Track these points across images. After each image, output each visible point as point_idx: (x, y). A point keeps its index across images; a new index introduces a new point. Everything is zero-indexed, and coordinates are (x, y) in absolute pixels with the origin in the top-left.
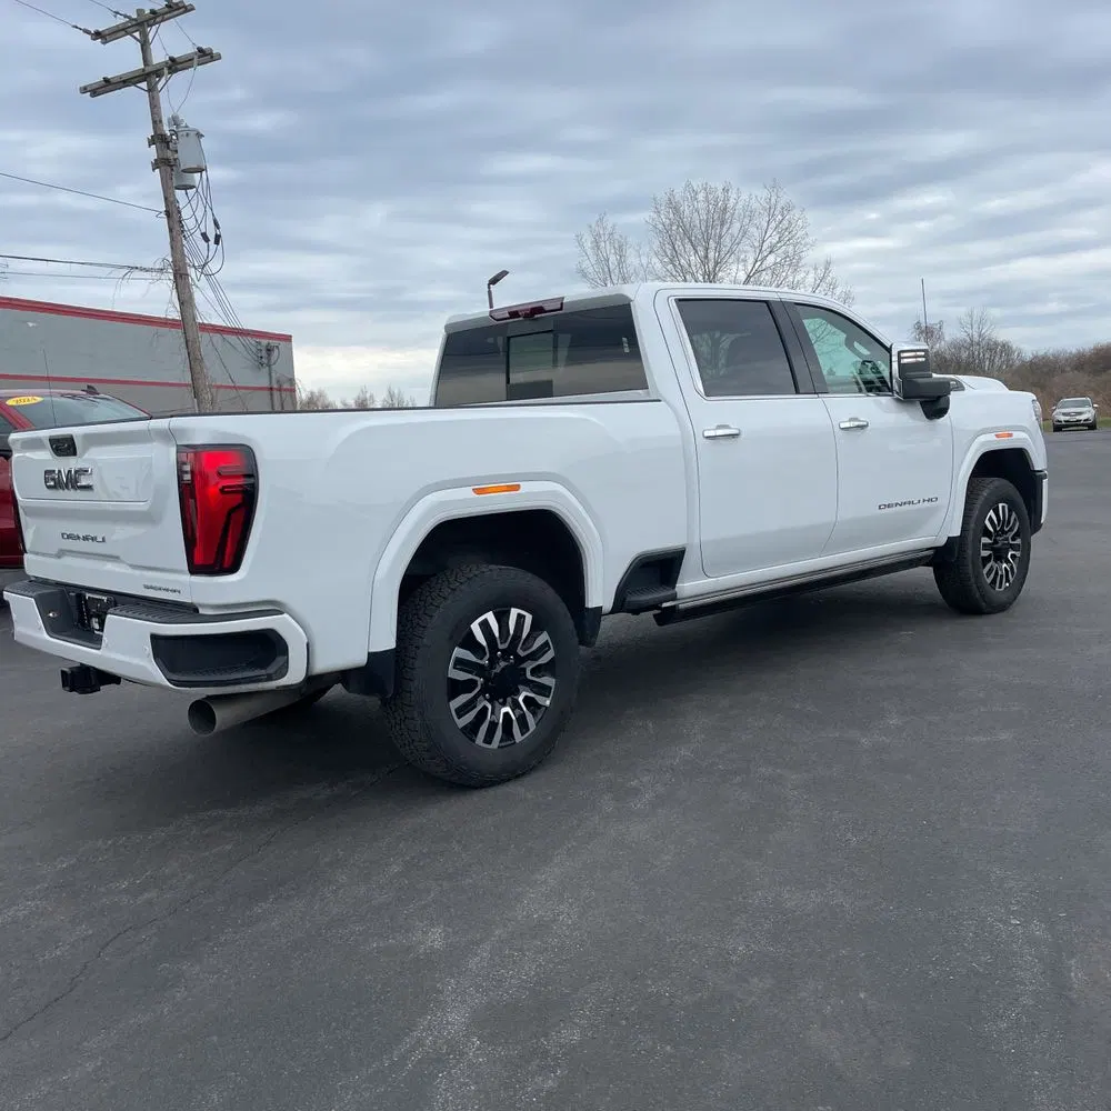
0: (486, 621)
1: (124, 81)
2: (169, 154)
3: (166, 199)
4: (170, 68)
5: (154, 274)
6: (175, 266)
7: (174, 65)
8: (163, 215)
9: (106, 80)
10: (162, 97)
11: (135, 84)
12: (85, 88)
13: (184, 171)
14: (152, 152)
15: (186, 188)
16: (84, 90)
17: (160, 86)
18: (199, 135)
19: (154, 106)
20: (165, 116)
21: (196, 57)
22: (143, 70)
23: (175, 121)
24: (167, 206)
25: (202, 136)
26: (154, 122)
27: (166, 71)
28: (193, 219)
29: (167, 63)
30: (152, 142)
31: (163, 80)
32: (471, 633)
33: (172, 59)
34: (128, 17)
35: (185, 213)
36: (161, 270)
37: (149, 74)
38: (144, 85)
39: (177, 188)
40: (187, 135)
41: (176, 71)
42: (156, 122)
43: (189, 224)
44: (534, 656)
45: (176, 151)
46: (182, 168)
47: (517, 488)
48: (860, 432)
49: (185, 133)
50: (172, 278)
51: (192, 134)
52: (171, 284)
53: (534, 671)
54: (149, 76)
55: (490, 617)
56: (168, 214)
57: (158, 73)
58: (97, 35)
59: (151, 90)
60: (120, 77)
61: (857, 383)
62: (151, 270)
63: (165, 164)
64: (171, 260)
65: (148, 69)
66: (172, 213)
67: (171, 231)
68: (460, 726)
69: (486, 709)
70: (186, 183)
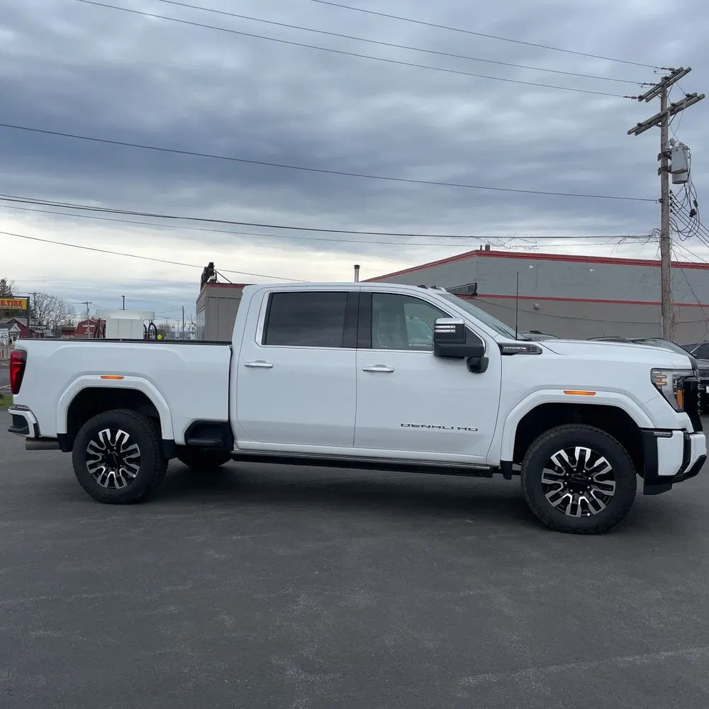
0: (105, 432)
1: (650, 123)
2: (667, 163)
4: (671, 111)
6: (663, 232)
7: (674, 109)
8: (659, 202)
9: (640, 125)
11: (656, 124)
12: (630, 131)
14: (659, 164)
21: (686, 101)
22: (660, 114)
23: (672, 142)
24: (662, 196)
25: (688, 149)
26: (662, 145)
27: (670, 113)
29: (671, 107)
30: (660, 157)
31: (670, 119)
32: (98, 436)
33: (673, 105)
34: (654, 85)
37: (663, 116)
38: (660, 124)
39: (674, 184)
40: (677, 150)
41: (677, 111)
44: (128, 453)
46: (673, 171)
47: (122, 378)
48: (385, 375)
49: (675, 150)
50: (659, 240)
51: (681, 149)
52: (658, 244)
53: (128, 460)
54: (662, 118)
55: (108, 431)
56: (661, 201)
57: (666, 115)
58: (641, 98)
59: (664, 126)
60: (647, 121)
62: (641, 237)
63: (664, 170)
64: (660, 229)
65: (664, 112)
66: (666, 200)
67: (662, 211)
68: (90, 473)
69: (102, 469)
70: (681, 180)
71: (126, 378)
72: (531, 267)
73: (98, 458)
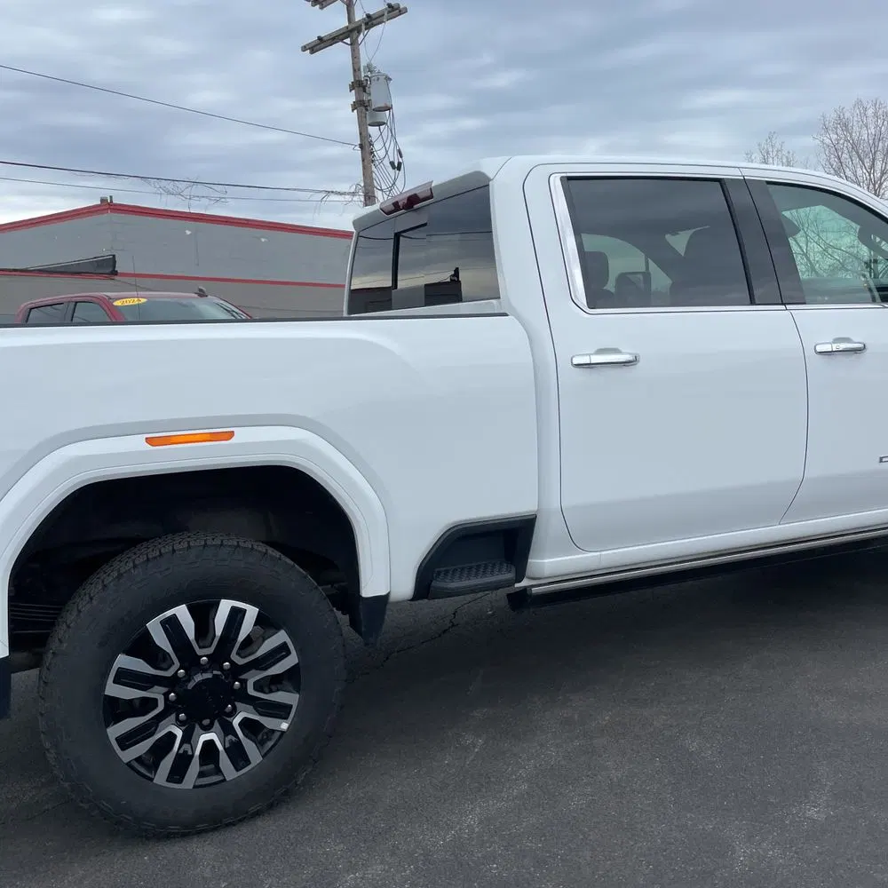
1: (334, 38)
2: (365, 98)
3: (361, 134)
4: (367, 24)
5: (347, 197)
6: (366, 189)
7: (371, 21)
8: (358, 148)
9: (320, 39)
10: (362, 48)
11: (342, 40)
12: (305, 47)
13: (375, 110)
14: (352, 98)
15: (379, 124)
16: (304, 49)
17: (360, 40)
18: (388, 79)
19: (355, 57)
20: (363, 63)
21: (386, 14)
22: (347, 27)
23: (369, 68)
24: (361, 140)
25: (390, 79)
26: (354, 70)
27: (363, 27)
28: (383, 150)
29: (364, 19)
30: (352, 87)
31: (362, 36)
33: (369, 16)
35: (377, 146)
36: (354, 194)
37: (352, 31)
38: (348, 41)
39: (370, 125)
40: (379, 79)
41: (373, 25)
42: (356, 70)
43: (380, 153)
44: (261, 664)
45: (370, 94)
46: (373, 107)
47: (229, 436)
48: (854, 357)
49: (376, 78)
50: (363, 199)
51: (382, 78)
53: (259, 686)
54: (351, 33)
56: (361, 146)
57: (358, 30)
59: (354, 44)
60: (330, 35)
61: (870, 290)
62: (344, 194)
63: (361, 105)
64: (362, 185)
65: (353, 26)
66: (366, 146)
67: (363, 161)
68: (126, 760)
69: (172, 736)
70: (378, 121)
71: (242, 435)
72: (188, 232)
73: (154, 703)
